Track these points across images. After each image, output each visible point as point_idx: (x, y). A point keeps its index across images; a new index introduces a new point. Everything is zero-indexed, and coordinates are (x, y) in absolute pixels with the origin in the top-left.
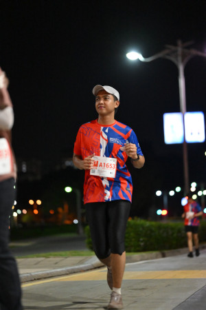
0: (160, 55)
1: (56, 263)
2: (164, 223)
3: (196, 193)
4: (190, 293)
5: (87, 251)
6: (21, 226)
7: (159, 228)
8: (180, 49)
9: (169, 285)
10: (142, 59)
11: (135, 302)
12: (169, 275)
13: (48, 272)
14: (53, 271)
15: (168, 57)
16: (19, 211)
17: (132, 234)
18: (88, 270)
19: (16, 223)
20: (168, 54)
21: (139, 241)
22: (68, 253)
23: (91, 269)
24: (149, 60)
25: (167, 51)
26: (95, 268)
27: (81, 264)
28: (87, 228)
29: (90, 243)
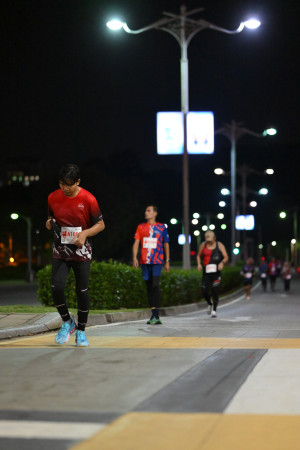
0: (154, 26)
3: (198, 227)
4: (184, 369)
5: (39, 307)
8: (183, 19)
9: (155, 357)
10: (128, 30)
11: (105, 380)
15: (164, 29)
17: (105, 283)
18: (39, 333)
20: (166, 26)
21: (115, 293)
22: (11, 307)
23: (44, 332)
24: (137, 32)
26: (50, 331)
27: (31, 324)
28: (40, 272)
29: (44, 295)
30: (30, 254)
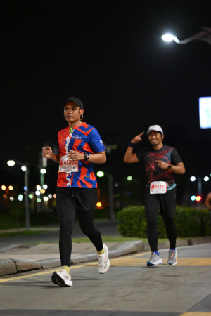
0: (196, 37)
1: (88, 249)
2: (198, 209)
5: (119, 237)
6: (51, 210)
7: (193, 214)
9: (203, 272)
10: (177, 41)
11: (168, 289)
12: (203, 262)
13: (79, 257)
14: (85, 256)
15: (204, 39)
16: (50, 196)
18: (119, 256)
19: (47, 208)
20: (205, 36)
23: (123, 255)
24: (184, 42)
25: (202, 33)
26: (127, 254)
27: (114, 250)
28: (120, 212)
29: (122, 229)
30: (111, 201)
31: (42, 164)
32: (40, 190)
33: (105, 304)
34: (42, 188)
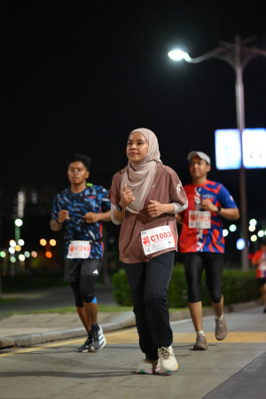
1: (74, 321)
3: (256, 232)
4: (247, 362)
5: (114, 307)
6: (29, 272)
16: (27, 254)
18: (115, 330)
19: (23, 269)
20: (222, 54)
21: (181, 293)
23: (120, 329)
24: (198, 61)
25: (220, 50)
26: (124, 328)
27: (108, 322)
28: (116, 275)
29: (118, 296)
31: (16, 213)
32: (15, 246)
33: (96, 391)
34: (17, 244)
